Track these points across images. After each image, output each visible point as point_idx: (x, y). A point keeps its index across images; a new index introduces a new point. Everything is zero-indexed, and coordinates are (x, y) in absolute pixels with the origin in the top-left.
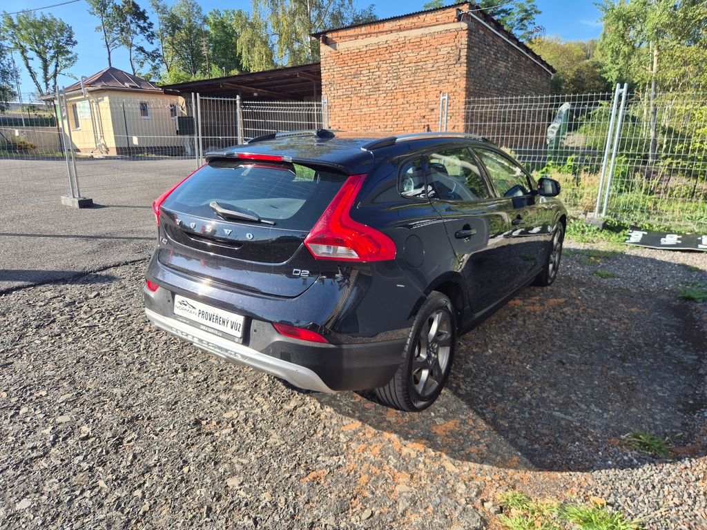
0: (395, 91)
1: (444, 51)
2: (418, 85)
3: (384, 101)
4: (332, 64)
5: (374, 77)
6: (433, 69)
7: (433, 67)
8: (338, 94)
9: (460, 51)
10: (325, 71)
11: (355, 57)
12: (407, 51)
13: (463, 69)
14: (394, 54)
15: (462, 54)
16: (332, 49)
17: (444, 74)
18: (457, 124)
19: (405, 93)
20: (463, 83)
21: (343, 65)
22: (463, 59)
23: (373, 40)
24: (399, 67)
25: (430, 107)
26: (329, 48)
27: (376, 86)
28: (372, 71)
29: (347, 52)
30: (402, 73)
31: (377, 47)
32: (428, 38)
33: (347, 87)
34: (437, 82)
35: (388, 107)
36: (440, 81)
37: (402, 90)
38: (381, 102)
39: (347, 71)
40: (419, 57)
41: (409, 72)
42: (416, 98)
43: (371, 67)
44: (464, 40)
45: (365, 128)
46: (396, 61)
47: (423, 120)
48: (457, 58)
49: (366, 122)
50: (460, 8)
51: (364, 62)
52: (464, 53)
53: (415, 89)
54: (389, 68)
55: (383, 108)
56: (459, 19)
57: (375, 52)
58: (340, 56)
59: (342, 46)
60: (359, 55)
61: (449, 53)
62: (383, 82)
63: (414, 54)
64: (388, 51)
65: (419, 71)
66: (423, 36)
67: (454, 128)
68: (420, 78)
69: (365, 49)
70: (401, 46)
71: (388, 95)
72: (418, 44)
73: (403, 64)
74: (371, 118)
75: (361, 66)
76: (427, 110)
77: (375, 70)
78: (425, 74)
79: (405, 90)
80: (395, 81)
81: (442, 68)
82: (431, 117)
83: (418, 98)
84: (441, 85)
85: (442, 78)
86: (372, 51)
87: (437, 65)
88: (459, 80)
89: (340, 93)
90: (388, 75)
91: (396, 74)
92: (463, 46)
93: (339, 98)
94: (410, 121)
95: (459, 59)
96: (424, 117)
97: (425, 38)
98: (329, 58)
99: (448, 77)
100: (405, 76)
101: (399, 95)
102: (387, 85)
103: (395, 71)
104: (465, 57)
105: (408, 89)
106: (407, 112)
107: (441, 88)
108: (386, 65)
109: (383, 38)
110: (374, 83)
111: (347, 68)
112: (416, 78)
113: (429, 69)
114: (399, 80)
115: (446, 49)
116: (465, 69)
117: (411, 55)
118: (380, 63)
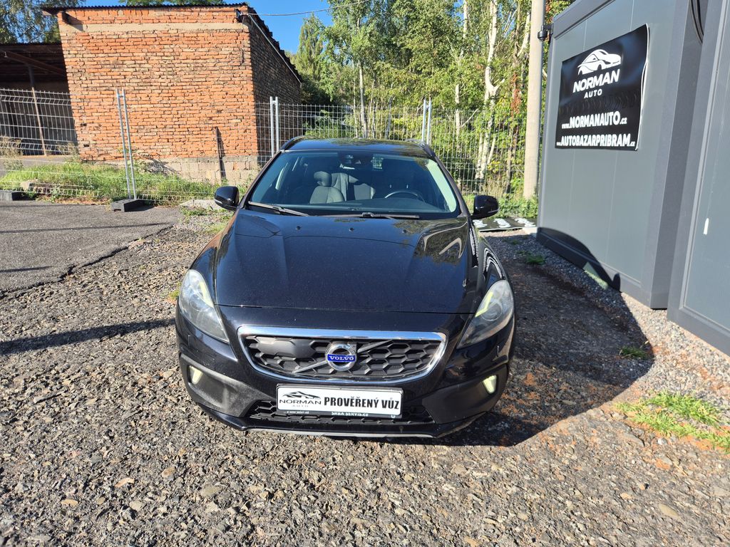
0: (172, 88)
1: (226, 51)
2: (200, 83)
3: (160, 98)
4: (79, 49)
5: (142, 69)
6: (215, 68)
7: (215, 66)
8: (92, 85)
9: (243, 54)
10: (69, 56)
11: (114, 44)
12: (181, 46)
13: (248, 72)
14: (166, 46)
15: (246, 56)
16: (77, 31)
17: (228, 75)
18: (249, 127)
19: (185, 91)
20: (250, 87)
21: (96, 52)
22: (248, 62)
23: (135, 27)
24: (174, 62)
25: (216, 108)
26: (73, 29)
27: (147, 80)
28: (139, 62)
29: (100, 37)
30: (179, 69)
31: (141, 36)
32: (206, 34)
33: (105, 77)
34: (222, 83)
35: (166, 105)
36: (225, 82)
37: (181, 88)
38: (154, 99)
39: (104, 59)
40: (197, 53)
41: (188, 69)
42: (199, 97)
43: (137, 58)
44: (247, 42)
45: (137, 127)
46: (169, 54)
47: (211, 122)
48: (241, 59)
49: (137, 121)
50: (239, 9)
51: (126, 51)
52: (248, 55)
53: (197, 87)
54: (161, 62)
55: (159, 105)
56: (239, 20)
57: (140, 41)
58: (91, 41)
59: (91, 29)
60: (117, 41)
61: (231, 53)
62: (156, 77)
63: (190, 50)
64: (157, 43)
65: (199, 68)
66: (198, 32)
67: (245, 131)
68: (201, 76)
69: (125, 36)
70: (174, 38)
71: (164, 91)
72: (194, 39)
73: (178, 59)
74: (144, 116)
75: (122, 55)
76: (214, 111)
77: (143, 62)
78: (206, 72)
79: (184, 87)
80: (171, 77)
81: (225, 68)
82: (219, 118)
83: (202, 97)
84: (226, 86)
85: (226, 79)
86: (135, 39)
87: (220, 64)
88: (245, 82)
89: (95, 83)
90: (161, 69)
91: (171, 69)
92: (246, 49)
93: (95, 90)
94: (195, 122)
95: (243, 62)
96: (211, 118)
97: (202, 35)
98: (74, 41)
99: (233, 79)
100: (183, 73)
101: (178, 93)
102: (160, 80)
103: (169, 66)
104: (250, 60)
105: (188, 87)
106: (189, 112)
107: (226, 89)
108: (157, 58)
109: (149, 27)
110: (144, 77)
111: (103, 55)
112: (197, 76)
113: (211, 68)
114: (175, 76)
115: (227, 49)
116: (251, 72)
117: (187, 50)
118: (148, 54)
